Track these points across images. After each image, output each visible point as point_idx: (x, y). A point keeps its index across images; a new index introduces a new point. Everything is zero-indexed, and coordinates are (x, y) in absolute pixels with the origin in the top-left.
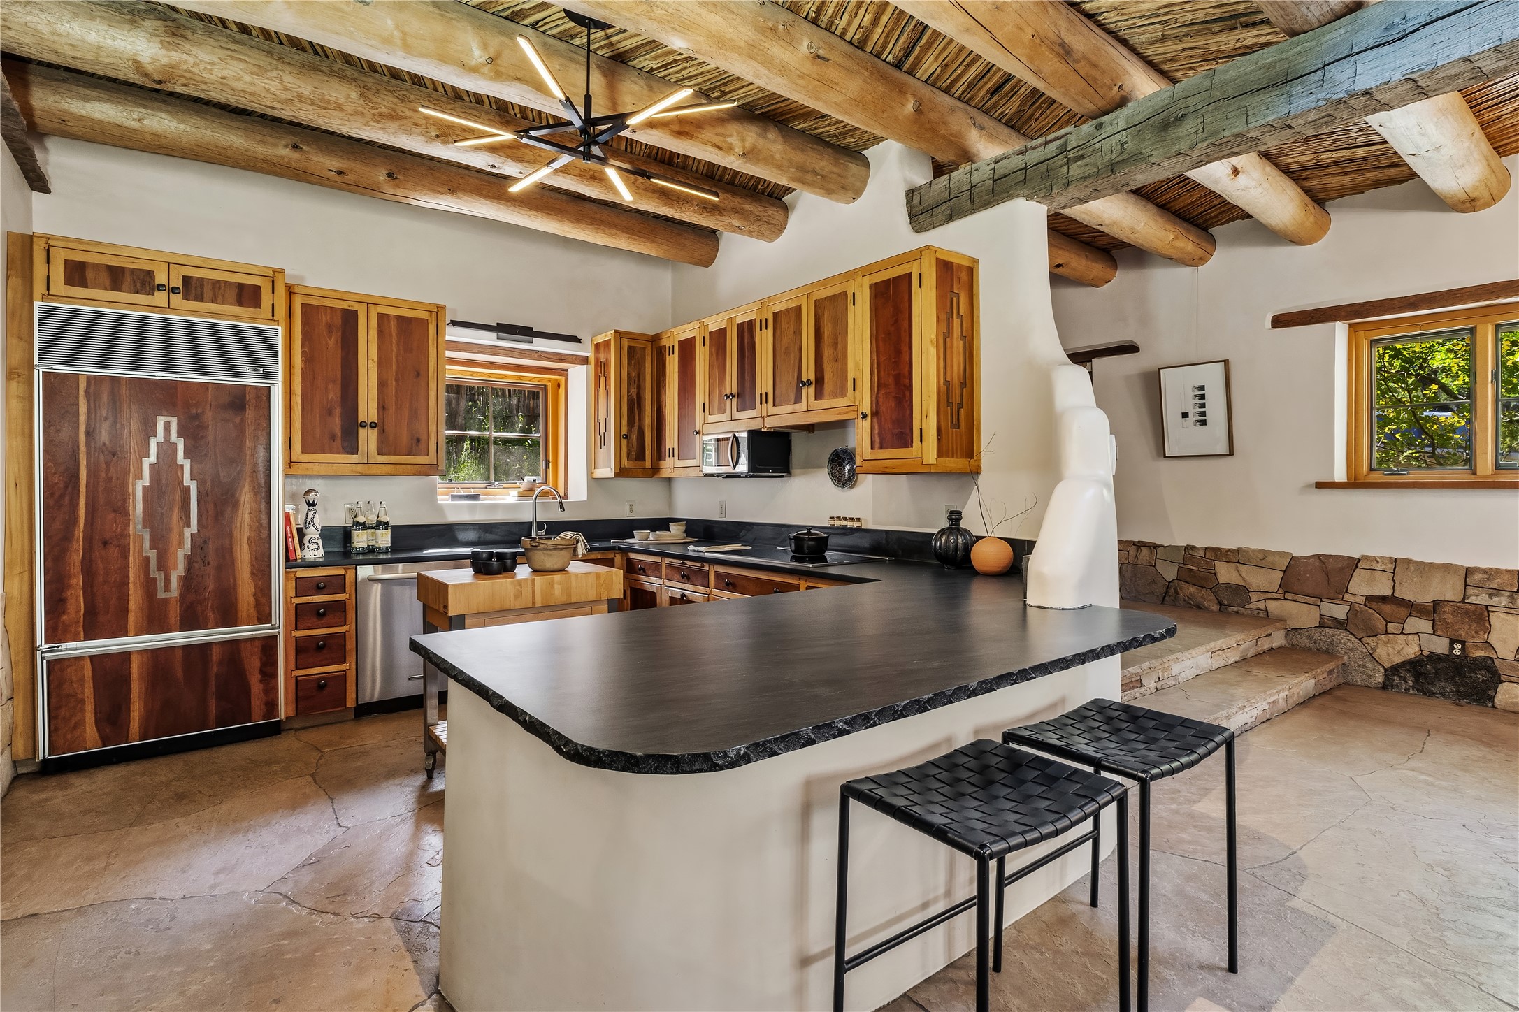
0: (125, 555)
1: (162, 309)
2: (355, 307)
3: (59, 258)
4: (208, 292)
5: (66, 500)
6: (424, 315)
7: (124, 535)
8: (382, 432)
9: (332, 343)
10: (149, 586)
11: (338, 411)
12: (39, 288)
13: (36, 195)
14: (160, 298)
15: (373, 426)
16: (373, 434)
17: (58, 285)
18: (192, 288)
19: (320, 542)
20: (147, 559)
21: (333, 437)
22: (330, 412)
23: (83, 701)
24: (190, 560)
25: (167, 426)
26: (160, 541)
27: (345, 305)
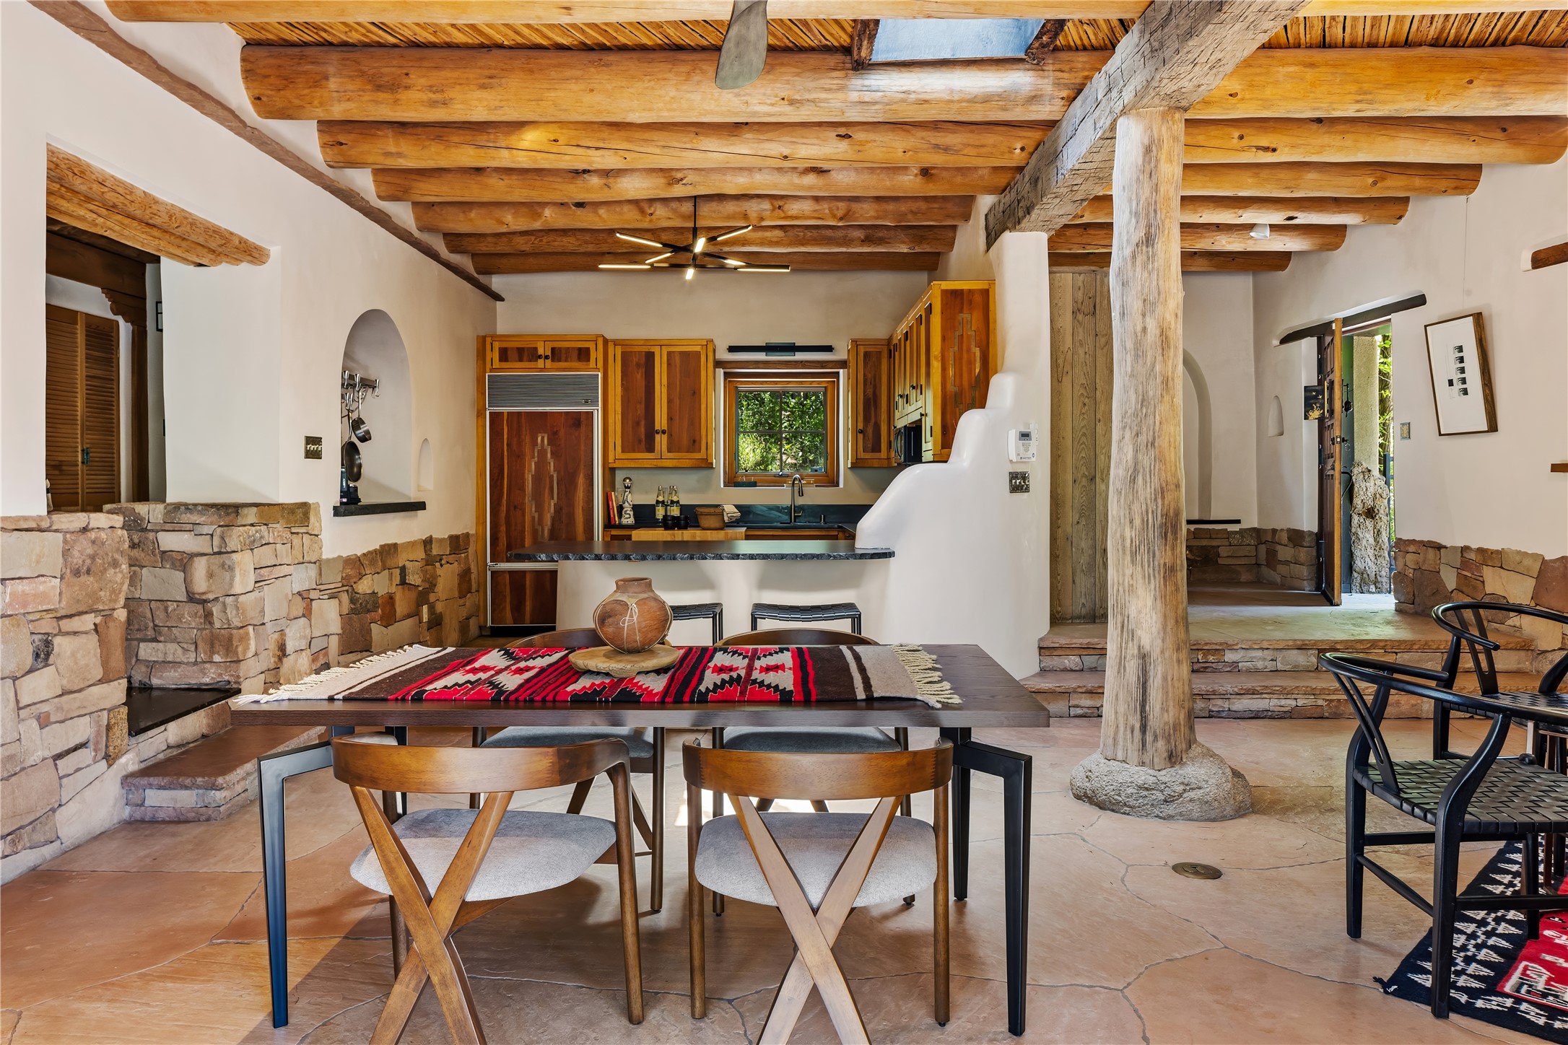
0: (524, 515)
1: (542, 370)
2: (652, 350)
3: (497, 345)
4: (563, 356)
5: (499, 484)
6: (698, 349)
7: (523, 504)
8: (670, 436)
9: (639, 376)
10: (535, 533)
11: (643, 423)
12: (488, 366)
13: (499, 303)
14: (540, 363)
15: (664, 432)
16: (665, 437)
17: (497, 364)
18: (556, 355)
19: (632, 513)
20: (534, 518)
21: (640, 441)
22: (638, 424)
23: (505, 596)
24: (553, 519)
25: (543, 438)
26: (540, 508)
27: (645, 349)
